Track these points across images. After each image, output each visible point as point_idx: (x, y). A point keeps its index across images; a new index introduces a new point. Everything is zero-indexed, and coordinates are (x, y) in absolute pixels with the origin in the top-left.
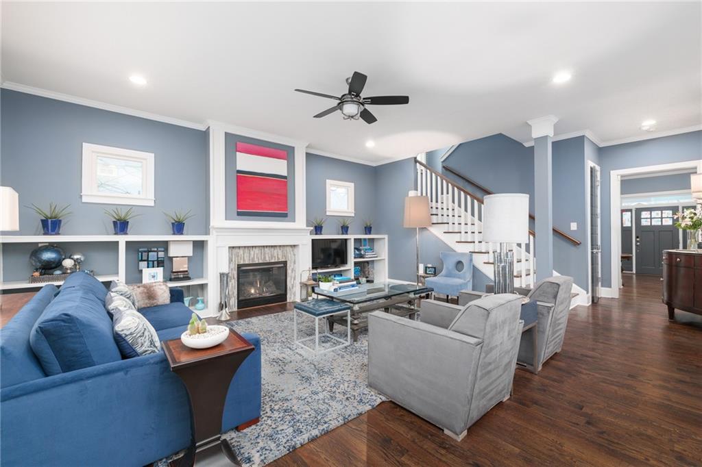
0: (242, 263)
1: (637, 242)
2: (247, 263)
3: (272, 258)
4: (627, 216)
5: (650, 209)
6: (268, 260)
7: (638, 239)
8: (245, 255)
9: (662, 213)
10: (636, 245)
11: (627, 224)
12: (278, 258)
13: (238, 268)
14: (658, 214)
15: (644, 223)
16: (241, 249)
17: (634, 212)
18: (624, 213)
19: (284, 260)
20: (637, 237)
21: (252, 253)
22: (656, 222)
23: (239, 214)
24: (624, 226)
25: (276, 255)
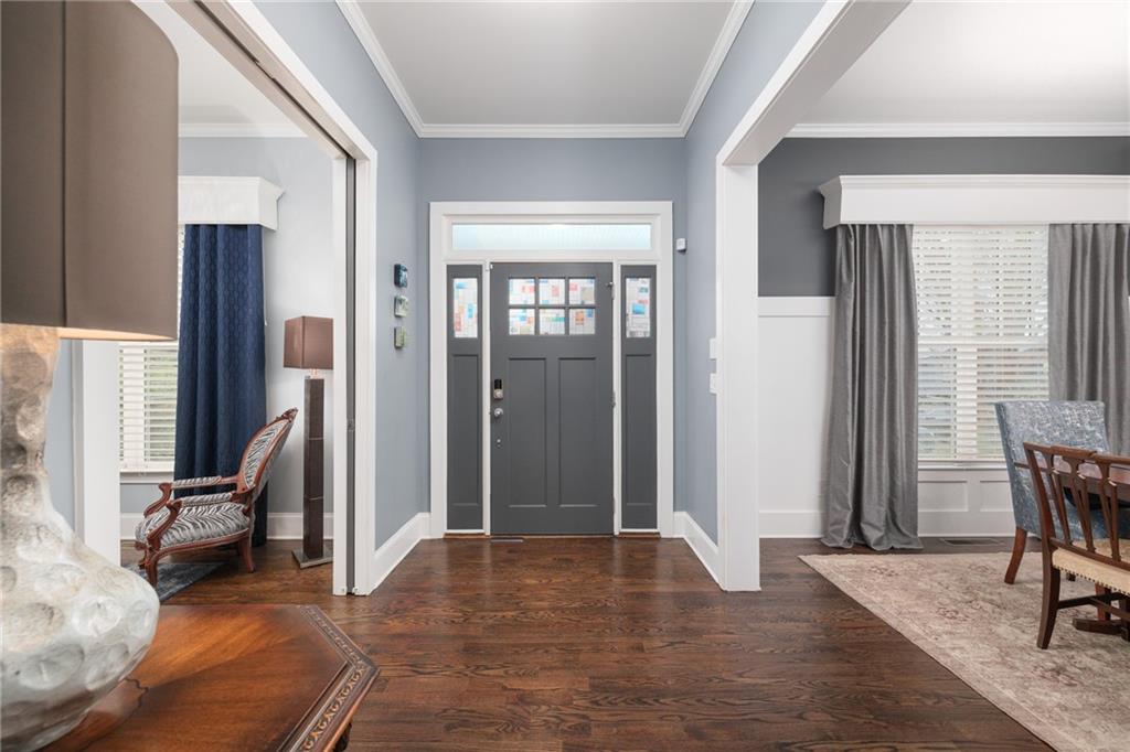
1: (495, 401)
4: (467, 289)
5: (536, 271)
7: (499, 393)
9: (567, 288)
10: (494, 419)
11: (467, 330)
14: (555, 291)
15: (519, 324)
17: (486, 276)
18: (457, 281)
20: (496, 384)
22: (551, 324)
24: (458, 335)
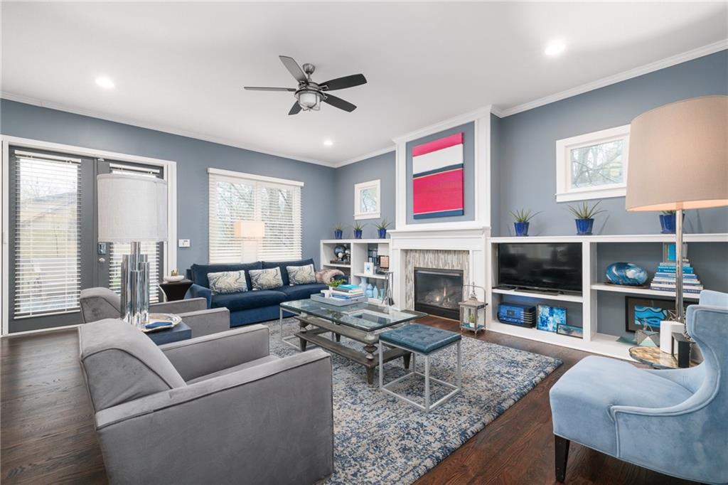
0: (418, 266)
2: (422, 266)
3: (446, 265)
6: (441, 266)
8: (421, 258)
12: (453, 266)
13: (415, 271)
16: (418, 252)
19: (459, 268)
21: (426, 257)
23: (416, 217)
25: (449, 261)
